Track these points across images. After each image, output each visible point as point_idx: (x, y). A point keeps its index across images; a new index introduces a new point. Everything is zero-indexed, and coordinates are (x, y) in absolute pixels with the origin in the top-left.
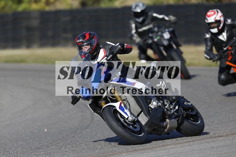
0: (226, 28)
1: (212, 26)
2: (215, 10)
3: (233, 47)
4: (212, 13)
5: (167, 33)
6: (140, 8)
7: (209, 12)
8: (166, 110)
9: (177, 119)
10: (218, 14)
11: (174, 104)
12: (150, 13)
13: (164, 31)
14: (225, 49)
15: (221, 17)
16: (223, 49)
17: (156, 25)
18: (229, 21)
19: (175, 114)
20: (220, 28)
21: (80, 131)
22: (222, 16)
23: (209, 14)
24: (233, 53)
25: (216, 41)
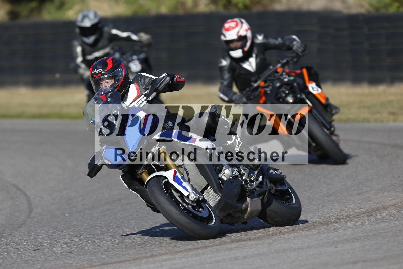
0: (255, 50)
1: (233, 46)
2: (237, 20)
3: (269, 82)
4: (233, 24)
5: (137, 62)
6: (90, 20)
7: (227, 23)
8: (244, 183)
9: (261, 198)
10: (242, 26)
11: (256, 172)
12: (106, 29)
13: (130, 58)
14: (256, 85)
15: (247, 31)
16: (252, 86)
17: (116, 48)
18: (260, 38)
19: (258, 189)
20: (246, 49)
21: (9, 231)
22: (249, 29)
23: (227, 25)
24: (269, 92)
25: (238, 71)
